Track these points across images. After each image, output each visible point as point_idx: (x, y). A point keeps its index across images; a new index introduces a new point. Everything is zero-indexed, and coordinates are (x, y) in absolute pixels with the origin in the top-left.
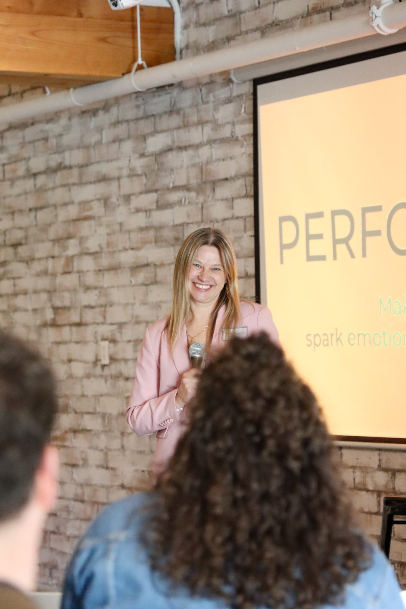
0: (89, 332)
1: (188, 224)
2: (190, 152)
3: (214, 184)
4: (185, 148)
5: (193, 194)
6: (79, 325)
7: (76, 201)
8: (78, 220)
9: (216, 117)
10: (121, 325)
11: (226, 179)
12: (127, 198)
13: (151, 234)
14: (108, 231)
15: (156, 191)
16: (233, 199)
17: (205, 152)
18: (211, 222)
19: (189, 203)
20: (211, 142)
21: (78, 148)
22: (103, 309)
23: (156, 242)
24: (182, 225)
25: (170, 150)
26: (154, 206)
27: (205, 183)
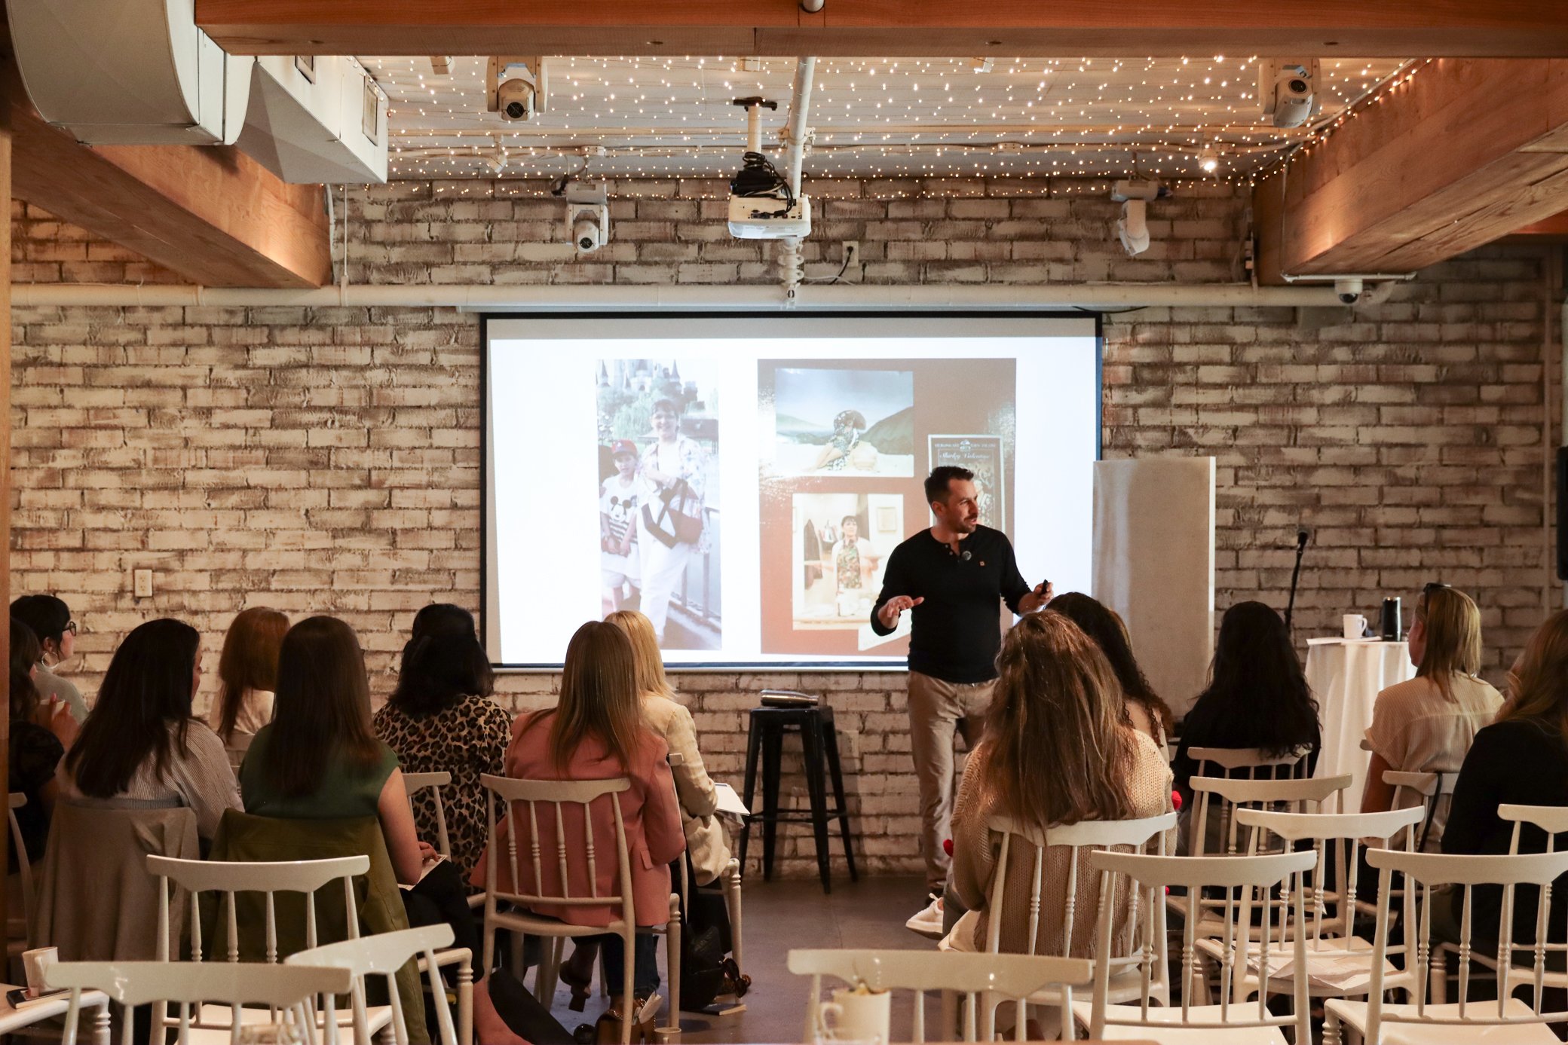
0: (104, 560)
1: (338, 448)
2: (345, 373)
3: (394, 411)
4: (337, 368)
5: (352, 419)
6: (82, 549)
7: (78, 405)
8: (84, 428)
9: (401, 341)
10: (181, 554)
11: (419, 407)
12: (206, 412)
13: (260, 454)
14: (156, 445)
15: (272, 408)
16: (431, 428)
17: (378, 376)
18: (386, 449)
19: (341, 426)
20: (387, 366)
21: (84, 344)
22: (140, 533)
23: (267, 463)
24: (329, 448)
25: (307, 366)
26: (268, 424)
27: (377, 407)
